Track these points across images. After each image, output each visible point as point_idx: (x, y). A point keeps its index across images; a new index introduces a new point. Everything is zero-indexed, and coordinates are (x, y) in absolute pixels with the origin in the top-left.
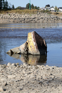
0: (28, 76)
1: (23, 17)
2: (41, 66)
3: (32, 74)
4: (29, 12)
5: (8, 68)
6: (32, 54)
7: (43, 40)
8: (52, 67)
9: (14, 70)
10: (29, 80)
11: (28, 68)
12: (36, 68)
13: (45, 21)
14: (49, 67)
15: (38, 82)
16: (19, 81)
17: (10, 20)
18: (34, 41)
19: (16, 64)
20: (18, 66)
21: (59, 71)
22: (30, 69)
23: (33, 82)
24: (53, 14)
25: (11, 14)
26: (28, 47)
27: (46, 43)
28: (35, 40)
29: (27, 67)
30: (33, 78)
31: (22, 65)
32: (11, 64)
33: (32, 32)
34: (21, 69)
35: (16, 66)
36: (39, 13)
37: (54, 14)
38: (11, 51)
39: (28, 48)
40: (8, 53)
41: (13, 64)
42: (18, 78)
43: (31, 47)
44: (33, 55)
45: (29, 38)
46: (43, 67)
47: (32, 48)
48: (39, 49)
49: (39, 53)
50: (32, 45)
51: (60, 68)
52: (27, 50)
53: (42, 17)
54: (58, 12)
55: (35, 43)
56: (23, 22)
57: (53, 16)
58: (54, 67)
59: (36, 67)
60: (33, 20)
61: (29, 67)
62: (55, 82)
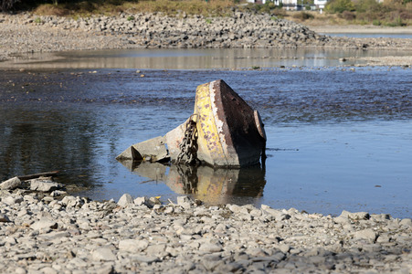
0: (195, 244)
1: (180, 26)
2: (243, 209)
3: (207, 238)
4: (204, 11)
5: (120, 213)
6: (211, 162)
7: (251, 111)
8: (284, 211)
9: (142, 222)
10: (196, 258)
11: (196, 214)
12: (223, 215)
13: (261, 44)
14: (274, 213)
15: (230, 267)
16: (158, 261)
17: (131, 39)
18: (217, 118)
19: (152, 199)
20: (157, 207)
21: (306, 225)
22: (203, 219)
23: (211, 265)
24: (291, 19)
25: (136, 16)
26: (196, 138)
27: (262, 125)
28: (223, 113)
29: (190, 212)
30: (212, 251)
31: (171, 204)
32: (132, 200)
33: (212, 83)
34: (168, 218)
35: (150, 207)
36: (238, 14)
37: (296, 17)
38: (135, 152)
39: (195, 142)
40: (122, 159)
41: (139, 200)
42: (157, 250)
43: (206, 137)
44: (215, 167)
45: (200, 103)
46: (249, 211)
47: (212, 140)
48: (235, 146)
49: (236, 161)
50: (212, 130)
51: (313, 216)
52: (193, 150)
53: (249, 28)
54: (309, 12)
55: (220, 123)
56: (180, 45)
57: (290, 24)
58: (289, 212)
59: (225, 211)
60: (219, 38)
61: (200, 210)
62: (293, 266)
